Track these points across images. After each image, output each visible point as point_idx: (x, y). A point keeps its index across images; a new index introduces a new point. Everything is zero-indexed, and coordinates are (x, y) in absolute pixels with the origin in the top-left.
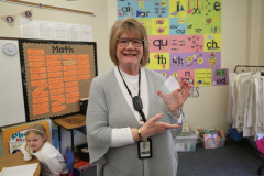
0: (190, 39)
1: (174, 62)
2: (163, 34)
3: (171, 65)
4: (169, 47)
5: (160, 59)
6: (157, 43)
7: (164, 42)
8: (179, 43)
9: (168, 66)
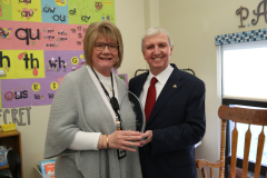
0: (74, 31)
1: (52, 65)
2: (32, 19)
3: (47, 71)
4: (43, 41)
5: (29, 60)
6: (23, 34)
7: (34, 33)
8: (57, 36)
9: (41, 73)
